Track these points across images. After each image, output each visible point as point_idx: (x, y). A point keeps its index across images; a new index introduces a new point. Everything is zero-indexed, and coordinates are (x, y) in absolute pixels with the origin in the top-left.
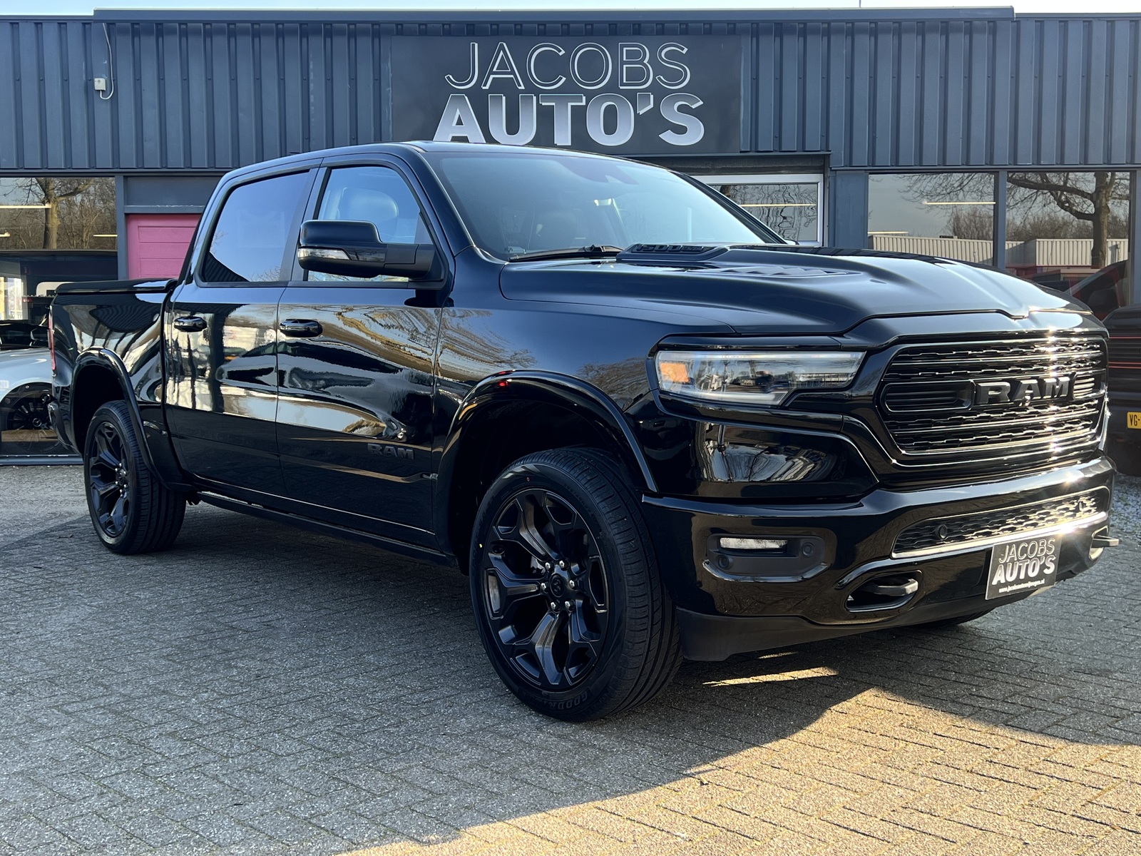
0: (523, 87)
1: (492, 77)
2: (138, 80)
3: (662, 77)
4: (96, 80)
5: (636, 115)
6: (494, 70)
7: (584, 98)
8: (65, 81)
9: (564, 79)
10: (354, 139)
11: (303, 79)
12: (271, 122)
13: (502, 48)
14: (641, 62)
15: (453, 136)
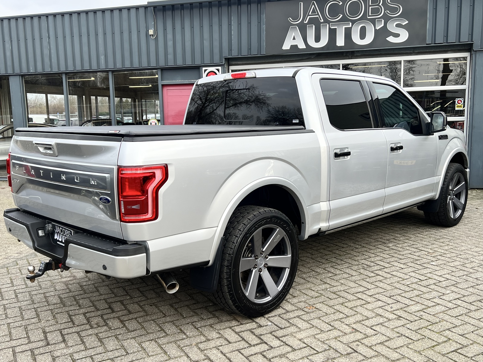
0: (322, 21)
1: (309, 17)
2: (165, 29)
3: (388, 11)
4: (150, 30)
5: (375, 30)
6: (310, 14)
7: (351, 24)
8: (139, 32)
9: (341, 16)
10: (250, 49)
11: (229, 25)
12: (216, 44)
13: (313, 3)
14: (378, 5)
15: (291, 45)
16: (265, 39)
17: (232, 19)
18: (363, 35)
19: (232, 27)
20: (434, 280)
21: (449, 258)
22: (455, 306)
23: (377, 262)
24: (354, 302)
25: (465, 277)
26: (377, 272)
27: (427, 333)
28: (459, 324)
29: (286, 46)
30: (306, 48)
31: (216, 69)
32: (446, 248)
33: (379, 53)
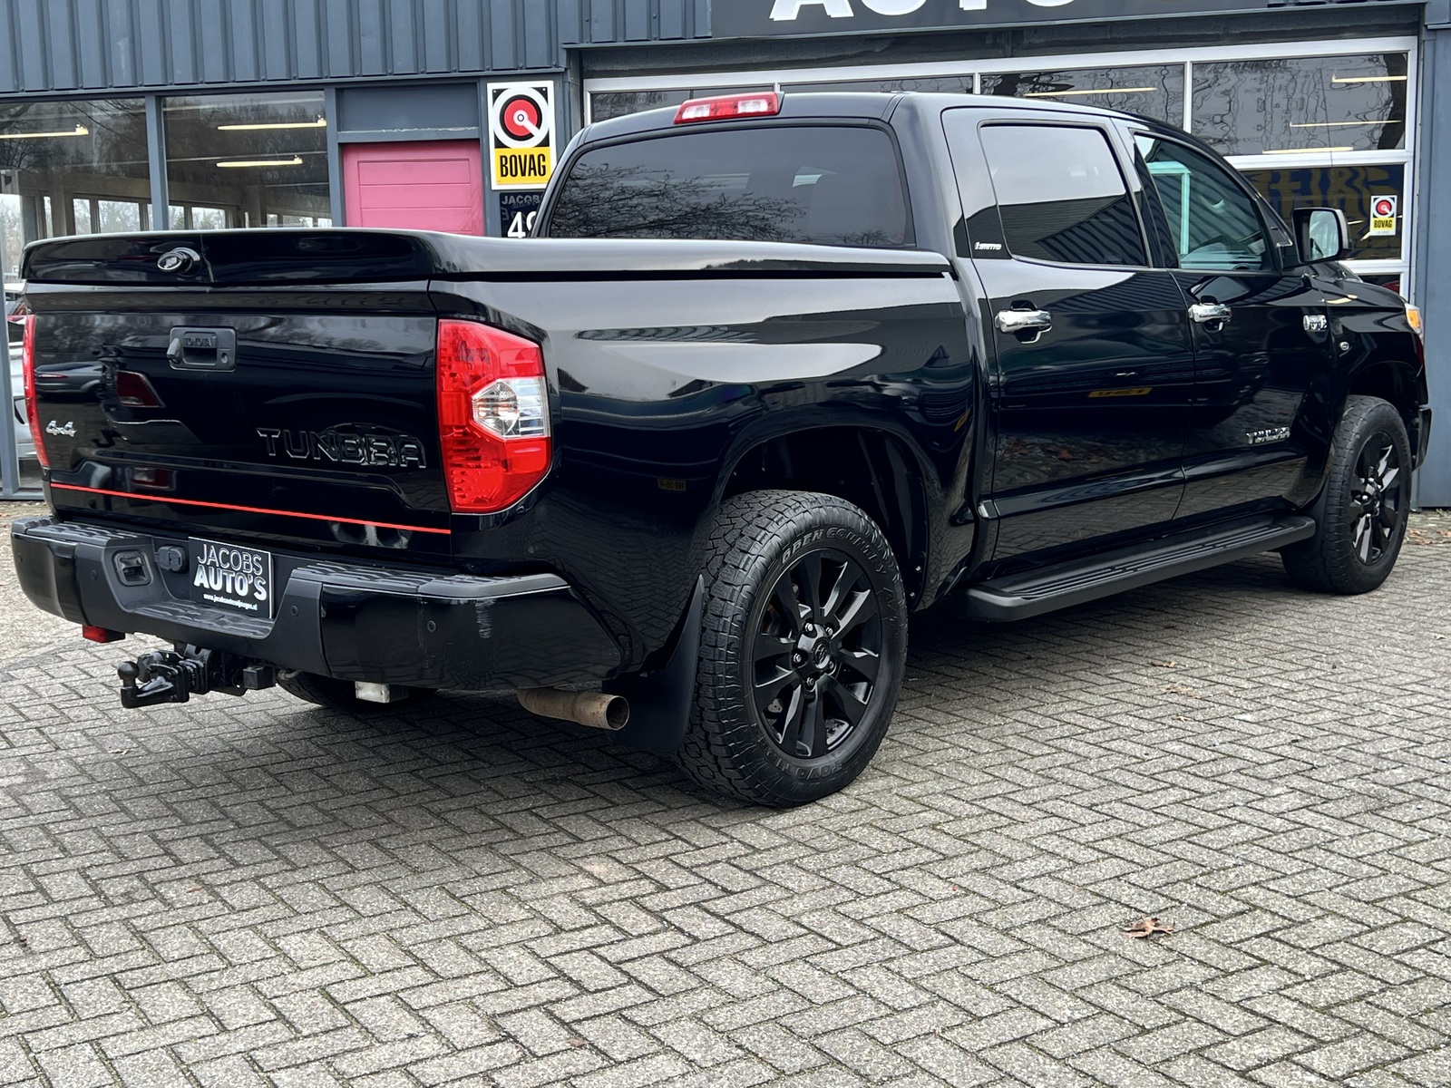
15: (802, 6)
20: (1239, 761)
21: (1302, 702)
22: (1291, 826)
23: (1066, 717)
24: (973, 822)
25: (1340, 750)
26: (1058, 743)
27: (1189, 894)
28: (1295, 871)
29: (785, 8)
30: (851, 14)
31: (536, 89)
32: (1302, 675)
33: (1109, 37)
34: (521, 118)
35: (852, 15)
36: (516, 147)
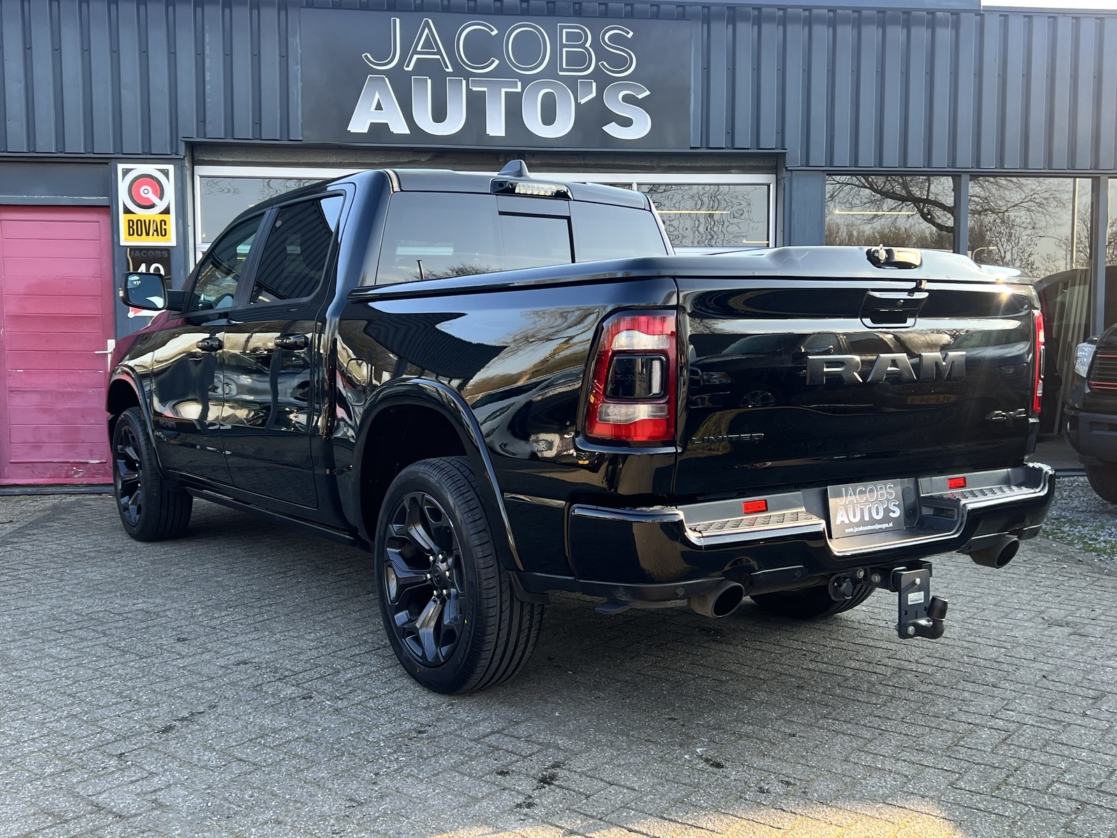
0: (450, 70)
1: (415, 57)
3: (605, 63)
5: (577, 104)
6: (419, 49)
7: (519, 84)
9: (497, 62)
10: (258, 123)
11: (197, 54)
12: (160, 101)
13: (427, 24)
14: (583, 46)
15: (371, 123)
16: (300, 101)
17: (207, 39)
18: (549, 117)
19: (207, 61)
29: (359, 124)
30: (407, 132)
31: (159, 170)
33: (582, 163)
34: (146, 191)
35: (409, 133)
36: (142, 214)
